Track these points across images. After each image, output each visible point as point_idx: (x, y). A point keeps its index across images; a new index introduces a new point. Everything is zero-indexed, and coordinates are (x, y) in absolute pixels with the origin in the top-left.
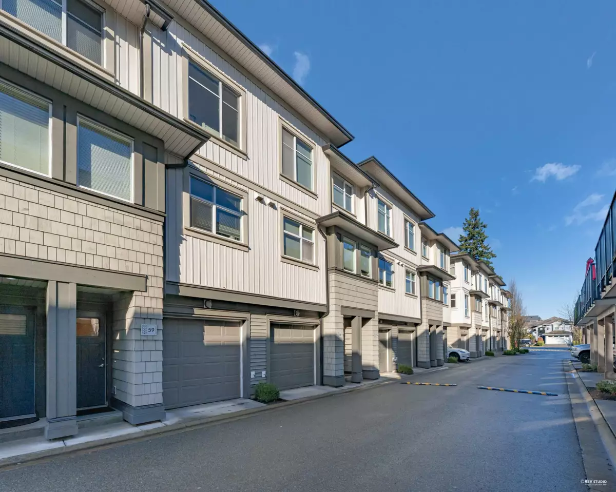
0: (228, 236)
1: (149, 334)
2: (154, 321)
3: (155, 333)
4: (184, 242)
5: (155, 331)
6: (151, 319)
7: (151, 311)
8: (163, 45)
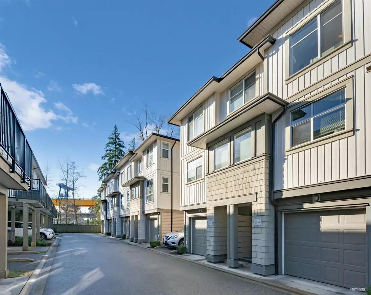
0: (333, 132)
1: (258, 224)
2: (260, 217)
3: (260, 224)
4: (286, 161)
5: (261, 222)
6: (259, 216)
7: (259, 211)
8: (274, 52)
